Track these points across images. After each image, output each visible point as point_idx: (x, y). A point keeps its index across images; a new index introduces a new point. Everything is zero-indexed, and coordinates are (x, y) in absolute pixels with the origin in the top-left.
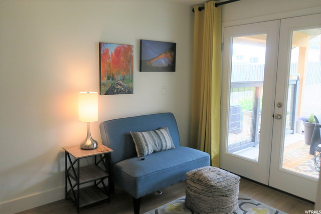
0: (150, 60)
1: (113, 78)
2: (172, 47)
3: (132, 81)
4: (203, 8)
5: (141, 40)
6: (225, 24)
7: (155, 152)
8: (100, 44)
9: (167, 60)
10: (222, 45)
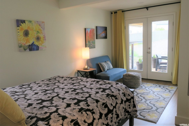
0: (99, 35)
1: (90, 42)
2: (105, 29)
3: (95, 43)
4: (117, 12)
5: (97, 27)
6: (126, 19)
7: (108, 70)
8: (85, 29)
9: (104, 34)
10: (125, 27)
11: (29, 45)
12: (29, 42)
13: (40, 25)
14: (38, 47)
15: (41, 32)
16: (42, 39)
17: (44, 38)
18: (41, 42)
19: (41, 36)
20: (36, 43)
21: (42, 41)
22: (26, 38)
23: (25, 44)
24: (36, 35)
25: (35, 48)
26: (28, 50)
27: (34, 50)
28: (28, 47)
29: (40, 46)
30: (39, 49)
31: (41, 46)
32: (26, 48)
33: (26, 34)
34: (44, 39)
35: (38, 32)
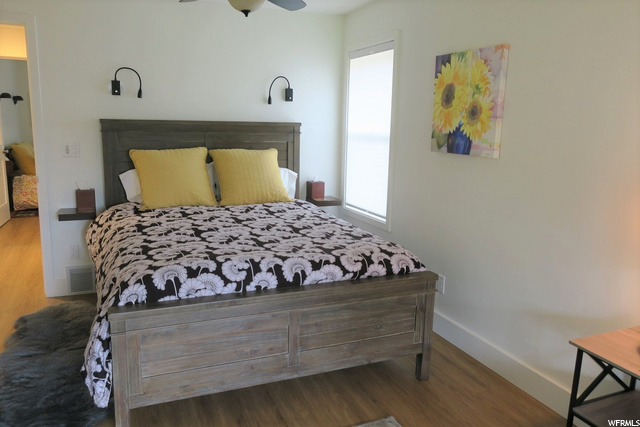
11: (450, 135)
12: (450, 125)
13: (486, 61)
14: (470, 142)
15: (487, 89)
16: (483, 116)
17: (491, 109)
18: (479, 125)
19: (484, 102)
20: (467, 130)
21: (482, 123)
22: (446, 111)
23: (441, 131)
24: (470, 100)
25: (462, 143)
26: (445, 149)
27: (457, 152)
28: (446, 138)
29: (475, 142)
30: (472, 151)
31: (477, 139)
32: (441, 142)
33: (448, 97)
34: (491, 113)
35: (477, 87)
